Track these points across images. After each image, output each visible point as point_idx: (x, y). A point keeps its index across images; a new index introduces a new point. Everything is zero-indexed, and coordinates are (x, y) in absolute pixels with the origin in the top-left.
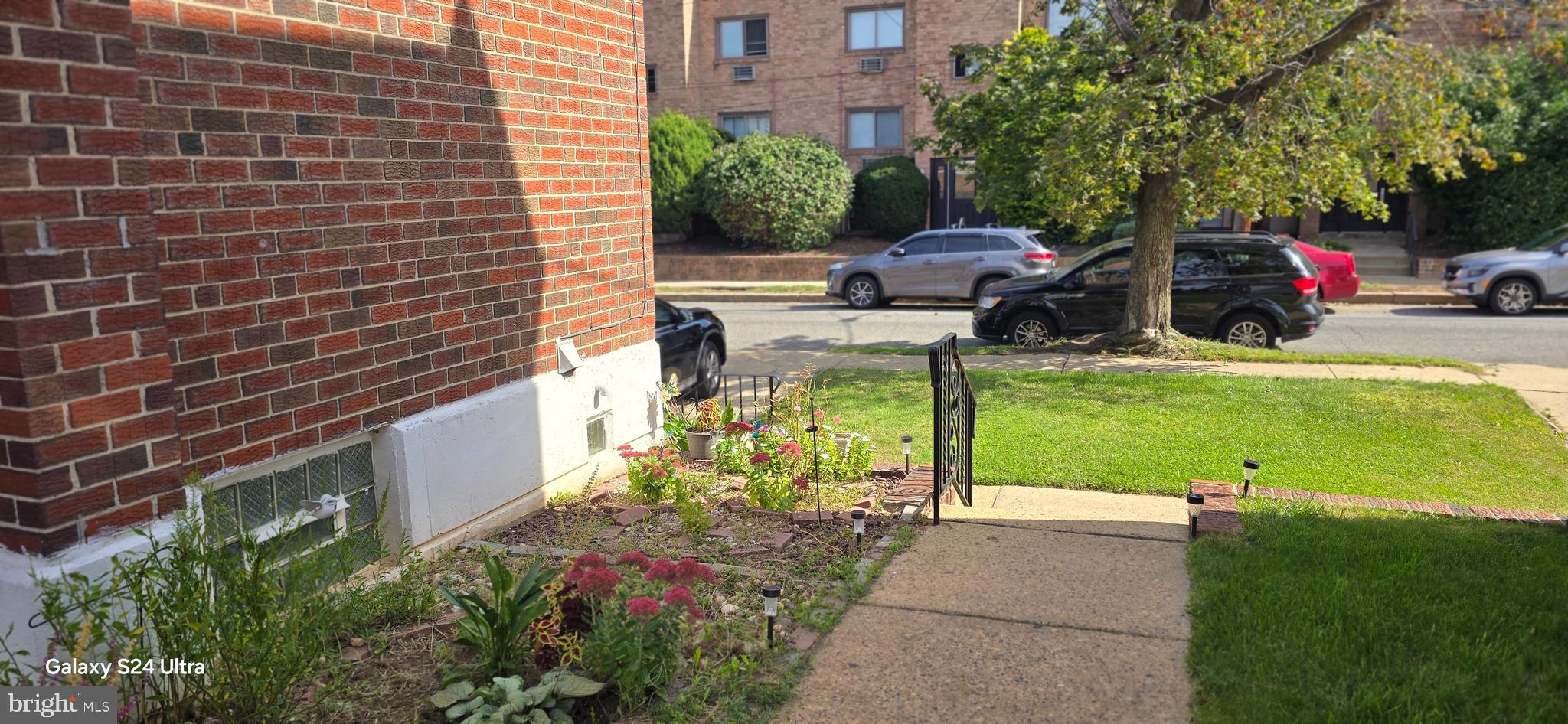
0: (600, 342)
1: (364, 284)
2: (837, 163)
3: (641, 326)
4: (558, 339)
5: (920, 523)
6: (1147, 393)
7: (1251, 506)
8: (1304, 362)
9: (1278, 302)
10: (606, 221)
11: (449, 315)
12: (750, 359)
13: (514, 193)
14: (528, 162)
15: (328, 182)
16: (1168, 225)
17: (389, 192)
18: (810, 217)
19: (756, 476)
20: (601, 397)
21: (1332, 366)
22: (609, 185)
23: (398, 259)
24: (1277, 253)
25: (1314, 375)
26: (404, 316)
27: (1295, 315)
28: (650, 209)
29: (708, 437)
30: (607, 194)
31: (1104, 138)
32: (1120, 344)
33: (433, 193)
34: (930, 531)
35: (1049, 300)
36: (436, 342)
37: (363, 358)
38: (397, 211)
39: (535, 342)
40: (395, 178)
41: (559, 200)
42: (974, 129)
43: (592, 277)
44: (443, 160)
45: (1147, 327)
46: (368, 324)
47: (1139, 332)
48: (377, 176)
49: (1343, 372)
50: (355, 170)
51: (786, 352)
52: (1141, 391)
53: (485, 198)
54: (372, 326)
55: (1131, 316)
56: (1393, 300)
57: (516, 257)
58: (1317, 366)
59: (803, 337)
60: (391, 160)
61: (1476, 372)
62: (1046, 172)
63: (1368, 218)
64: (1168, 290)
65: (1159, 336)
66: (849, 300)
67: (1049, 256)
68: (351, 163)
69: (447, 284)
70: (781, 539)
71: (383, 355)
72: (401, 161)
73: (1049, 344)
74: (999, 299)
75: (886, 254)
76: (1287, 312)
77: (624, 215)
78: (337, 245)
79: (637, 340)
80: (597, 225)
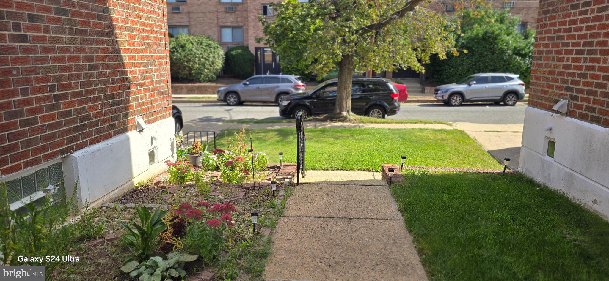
0: (152, 118)
1: (58, 91)
2: (218, 47)
3: (167, 111)
4: (136, 116)
5: (292, 185)
6: (348, 135)
7: (405, 172)
8: (396, 123)
9: (386, 102)
10: (153, 66)
11: (93, 106)
12: (192, 126)
13: (118, 53)
14: (123, 39)
15: (41, 45)
16: (350, 74)
17: (67, 50)
18: (208, 69)
19: (226, 170)
20: (153, 141)
21: (405, 124)
22: (154, 51)
23: (72, 80)
24: (385, 85)
25: (401, 127)
26: (75, 106)
27: (391, 107)
28: (169, 62)
29: (198, 157)
30: (153, 55)
31: (329, 41)
32: (334, 118)
33: (85, 52)
34: (297, 187)
35: (307, 102)
36: (88, 117)
37: (59, 125)
38: (71, 59)
39: (128, 117)
40: (70, 44)
41: (135, 57)
42: (280, 36)
43: (148, 90)
44: (89, 37)
45: (343, 111)
46: (61, 109)
47: (340, 113)
48: (62, 43)
49: (409, 126)
50: (54, 40)
51: (206, 123)
52: (345, 134)
53: (106, 55)
54: (62, 110)
55: (337, 107)
56: (418, 101)
57: (119, 81)
58: (400, 124)
59: (211, 117)
60: (68, 36)
61: (450, 125)
62: (310, 53)
63: (418, 72)
64: (350, 98)
65: (347, 115)
66: (227, 102)
67: (303, 86)
68: (51, 37)
69: (92, 92)
70: (241, 194)
71: (67, 123)
72: (72, 36)
73: (308, 118)
74: (289, 102)
75: (241, 84)
76: (389, 105)
77: (160, 64)
78: (46, 74)
79: (165, 117)
80: (150, 68)
